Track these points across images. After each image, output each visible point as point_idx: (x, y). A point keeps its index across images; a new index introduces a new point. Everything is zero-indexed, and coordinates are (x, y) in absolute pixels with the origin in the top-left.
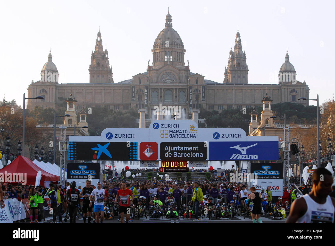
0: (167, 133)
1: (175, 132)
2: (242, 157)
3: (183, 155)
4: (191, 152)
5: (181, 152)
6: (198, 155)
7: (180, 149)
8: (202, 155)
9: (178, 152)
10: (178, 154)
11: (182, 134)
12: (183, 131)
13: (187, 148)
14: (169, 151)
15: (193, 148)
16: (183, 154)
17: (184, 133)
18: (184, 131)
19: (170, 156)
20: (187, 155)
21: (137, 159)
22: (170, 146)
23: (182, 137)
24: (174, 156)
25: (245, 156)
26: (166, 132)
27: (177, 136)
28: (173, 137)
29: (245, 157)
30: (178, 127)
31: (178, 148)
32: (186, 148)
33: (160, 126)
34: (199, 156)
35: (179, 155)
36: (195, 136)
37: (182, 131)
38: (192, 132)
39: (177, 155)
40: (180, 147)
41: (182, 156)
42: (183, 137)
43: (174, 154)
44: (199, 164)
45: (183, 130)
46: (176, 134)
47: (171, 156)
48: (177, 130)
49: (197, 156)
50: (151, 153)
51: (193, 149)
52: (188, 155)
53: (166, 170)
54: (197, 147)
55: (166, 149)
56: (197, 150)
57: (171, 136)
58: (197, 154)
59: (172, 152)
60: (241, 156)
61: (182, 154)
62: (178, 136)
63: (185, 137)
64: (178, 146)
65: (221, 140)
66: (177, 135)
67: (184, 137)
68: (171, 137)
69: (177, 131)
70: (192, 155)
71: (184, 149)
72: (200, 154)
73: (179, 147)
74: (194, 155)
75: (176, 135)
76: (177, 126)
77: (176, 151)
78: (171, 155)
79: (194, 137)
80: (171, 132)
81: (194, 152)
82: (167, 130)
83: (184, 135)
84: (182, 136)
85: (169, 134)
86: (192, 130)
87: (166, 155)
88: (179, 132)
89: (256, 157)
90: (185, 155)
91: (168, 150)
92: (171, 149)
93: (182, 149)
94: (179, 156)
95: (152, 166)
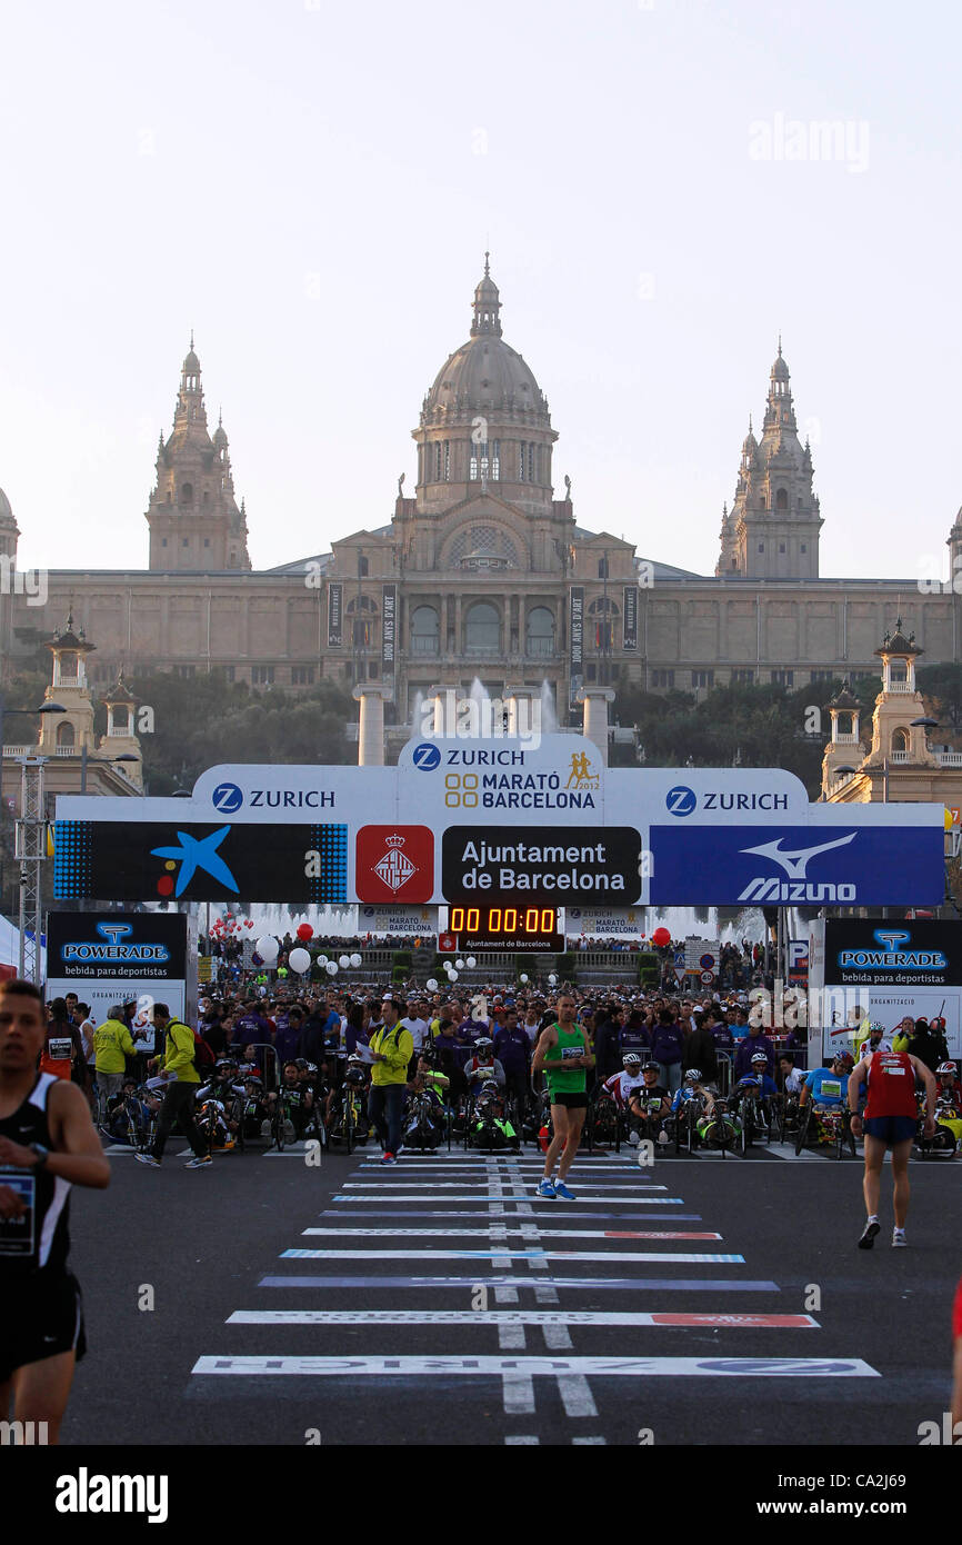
0: (471, 788)
1: (507, 785)
2: (791, 891)
3: (540, 881)
4: (574, 871)
5: (530, 869)
6: (602, 881)
7: (526, 854)
8: (619, 882)
9: (519, 868)
10: (519, 877)
11: (538, 790)
12: (542, 780)
13: (558, 853)
14: (480, 862)
15: (584, 850)
16: (540, 876)
17: (546, 789)
18: (546, 780)
19: (485, 884)
20: (555, 882)
21: (344, 898)
22: (483, 843)
23: (536, 806)
24: (502, 886)
25: (800, 887)
26: (470, 782)
27: (515, 801)
28: (498, 803)
29: (804, 893)
30: (518, 761)
31: (517, 853)
32: (554, 851)
33: (445, 757)
34: (606, 887)
35: (525, 882)
36: (589, 802)
37: (537, 781)
38: (579, 786)
39: (516, 880)
40: (528, 849)
41: (535, 887)
42: (538, 803)
43: (502, 879)
44: (606, 919)
45: (542, 776)
46: (511, 791)
47: (489, 885)
48: (514, 776)
49: (597, 887)
50: (404, 872)
51: (580, 857)
52: (559, 881)
53: (468, 943)
54: (600, 849)
55: (466, 856)
56: (601, 860)
57: (488, 801)
58: (598, 877)
59: (493, 869)
60: (785, 886)
61: (535, 877)
62: (519, 802)
63: (548, 806)
64: (521, 845)
65: (699, 818)
66: (514, 797)
67: (544, 803)
68: (488, 803)
69: (517, 779)
70: (578, 884)
71: (542, 857)
72: (613, 878)
73: (521, 848)
74: (587, 882)
75: (510, 794)
76: (514, 758)
77: (508, 864)
78: (490, 880)
79: (586, 804)
80: (490, 784)
81: (583, 868)
82: (474, 775)
83: (544, 798)
84: (536, 800)
85: (481, 791)
86: (579, 778)
87: (469, 881)
88: (523, 784)
89: (847, 892)
90: (550, 881)
91: (477, 859)
92: (487, 855)
93: (536, 855)
94: (523, 884)
95: (407, 928)
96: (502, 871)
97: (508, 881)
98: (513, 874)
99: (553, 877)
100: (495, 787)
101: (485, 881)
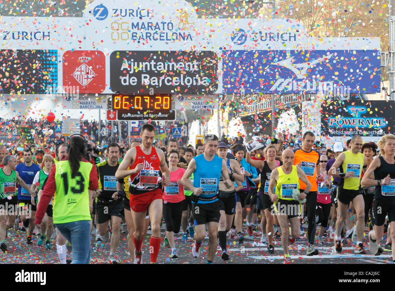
0: (125, 30)
1: (145, 28)
2: (298, 85)
3: (163, 81)
4: (182, 75)
5: (158, 74)
6: (197, 80)
7: (155, 66)
8: (205, 82)
10: (152, 79)
11: (162, 31)
12: (164, 26)
13: (173, 65)
14: (131, 71)
15: (187, 64)
16: (163, 78)
17: (166, 30)
18: (166, 25)
19: (133, 83)
20: (172, 81)
22: (132, 60)
23: (161, 40)
24: (143, 84)
26: (125, 26)
27: (149, 37)
30: (150, 15)
31: (151, 65)
32: (171, 64)
33: (111, 12)
34: (199, 84)
36: (190, 37)
37: (161, 26)
38: (184, 28)
39: (150, 80)
40: (157, 63)
41: (161, 84)
42: (162, 38)
43: (143, 80)
44: (197, 101)
45: (164, 23)
46: (147, 31)
47: (136, 83)
48: (148, 23)
49: (194, 84)
50: (89, 76)
51: (185, 68)
52: (174, 81)
53: (123, 115)
54: (195, 63)
55: (123, 67)
56: (196, 69)
57: (134, 37)
58: (195, 79)
59: (138, 75)
60: (295, 83)
61: (161, 79)
62: (151, 37)
63: (167, 40)
64: (153, 61)
65: (249, 45)
66: (149, 35)
67: (165, 38)
69: (150, 25)
70: (184, 83)
71: (164, 68)
72: (203, 79)
73: (153, 63)
74: (189, 82)
75: (147, 33)
76: (148, 13)
77: (146, 72)
78: (136, 80)
79: (188, 38)
80: (135, 27)
81: (187, 73)
82: (127, 23)
83: (165, 35)
84: (161, 36)
85: (130, 31)
86: (184, 24)
87: (125, 81)
88: (153, 27)
90: (169, 81)
91: (129, 69)
92: (136, 68)
93: (161, 66)
94: (154, 83)
95: (89, 107)
96: (143, 75)
97: (146, 81)
98: (148, 77)
99: (170, 79)
100: (138, 29)
101: (133, 81)
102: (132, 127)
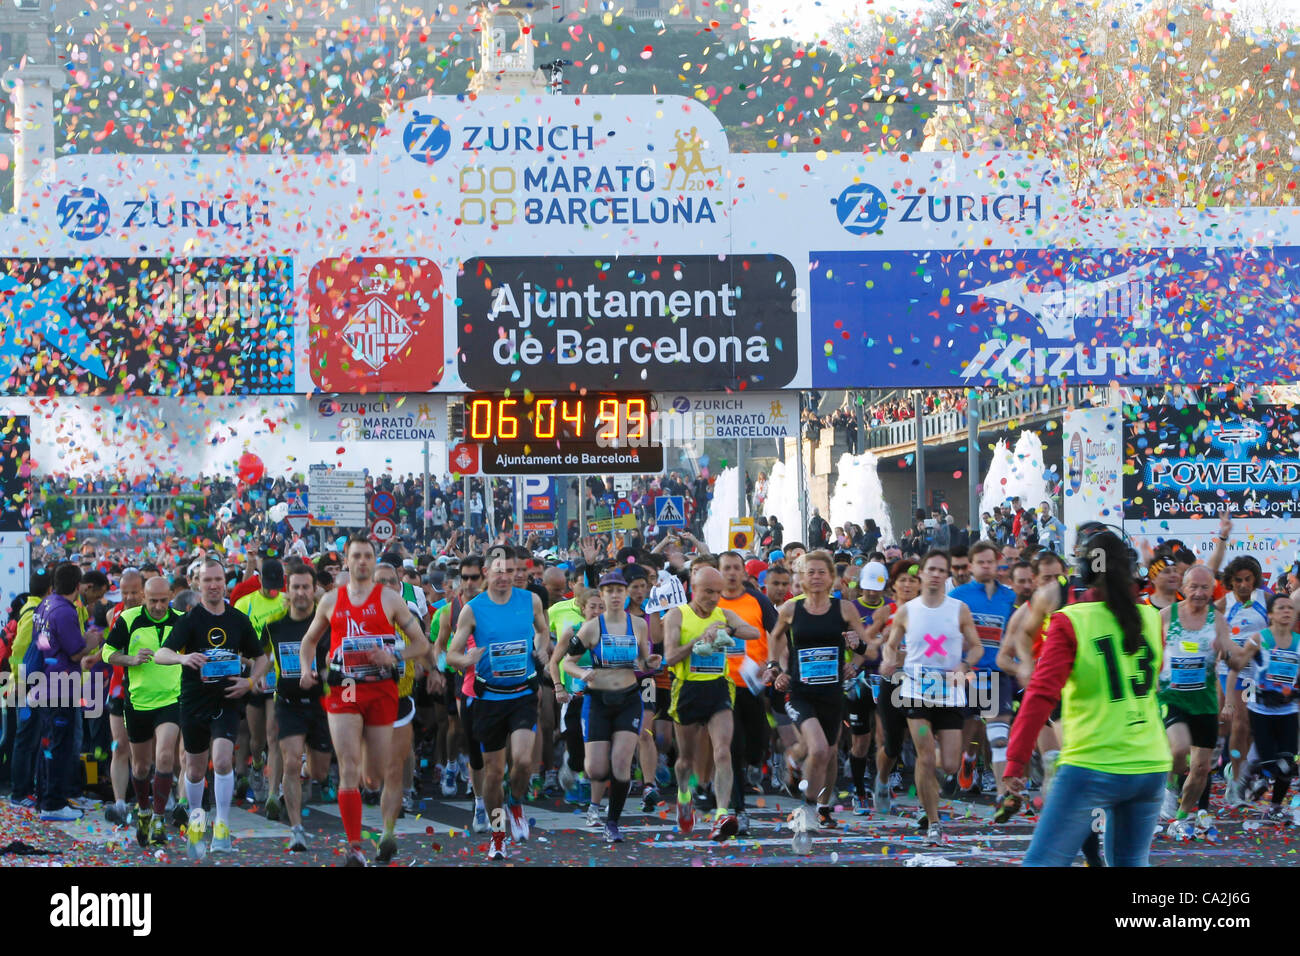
0: (505, 191)
1: (566, 185)
2: (1051, 360)
3: (625, 350)
4: (683, 332)
5: (609, 329)
6: (730, 348)
7: (600, 304)
8: (758, 351)
9: (591, 329)
10: (590, 343)
11: (618, 194)
12: (624, 176)
13: (655, 301)
14: (522, 318)
15: (699, 296)
16: (625, 341)
17: (633, 191)
18: (631, 175)
19: (531, 356)
20: (651, 350)
21: (290, 385)
22: (527, 286)
23: (616, 221)
24: (561, 360)
25: (1065, 354)
26: (503, 180)
27: (580, 212)
28: (551, 217)
29: (1072, 364)
30: (583, 144)
31: (585, 302)
32: (648, 297)
33: (458, 138)
34: (738, 358)
35: (599, 353)
36: (706, 212)
37: (616, 178)
38: (688, 185)
39: (585, 348)
40: (603, 295)
41: (617, 359)
42: (620, 216)
43: (562, 346)
44: (733, 413)
45: (624, 170)
46: (573, 195)
47: (538, 359)
48: (577, 170)
49: (723, 358)
50: (392, 339)
51: (692, 307)
52: (658, 351)
53: (500, 460)
54: (725, 292)
55: (498, 307)
56: (728, 312)
57: (535, 214)
58: (724, 342)
59: (544, 331)
60: (1040, 354)
61: (618, 343)
62: (587, 214)
63: (636, 220)
64: (591, 288)
65: (895, 236)
66: (577, 206)
67: (629, 215)
68: (534, 216)
69: (582, 174)
70: (690, 353)
71: (628, 308)
72: (750, 341)
73: (592, 294)
74: (704, 350)
75: (572, 201)
76: (576, 138)
77: (569, 322)
78: (539, 349)
79: (700, 216)
80: (536, 184)
81: (698, 325)
82: (509, 169)
83: (629, 206)
84: (615, 211)
85: (521, 195)
86: (689, 170)
87: (504, 353)
88: (593, 182)
89: (1144, 363)
90: (641, 350)
91: (517, 314)
92: (536, 305)
93: (617, 305)
94: (596, 356)
95: (393, 434)
96: (561, 334)
97: (570, 351)
98: (578, 339)
99: (648, 343)
100: (545, 189)
101: (531, 351)
102: (530, 497)
